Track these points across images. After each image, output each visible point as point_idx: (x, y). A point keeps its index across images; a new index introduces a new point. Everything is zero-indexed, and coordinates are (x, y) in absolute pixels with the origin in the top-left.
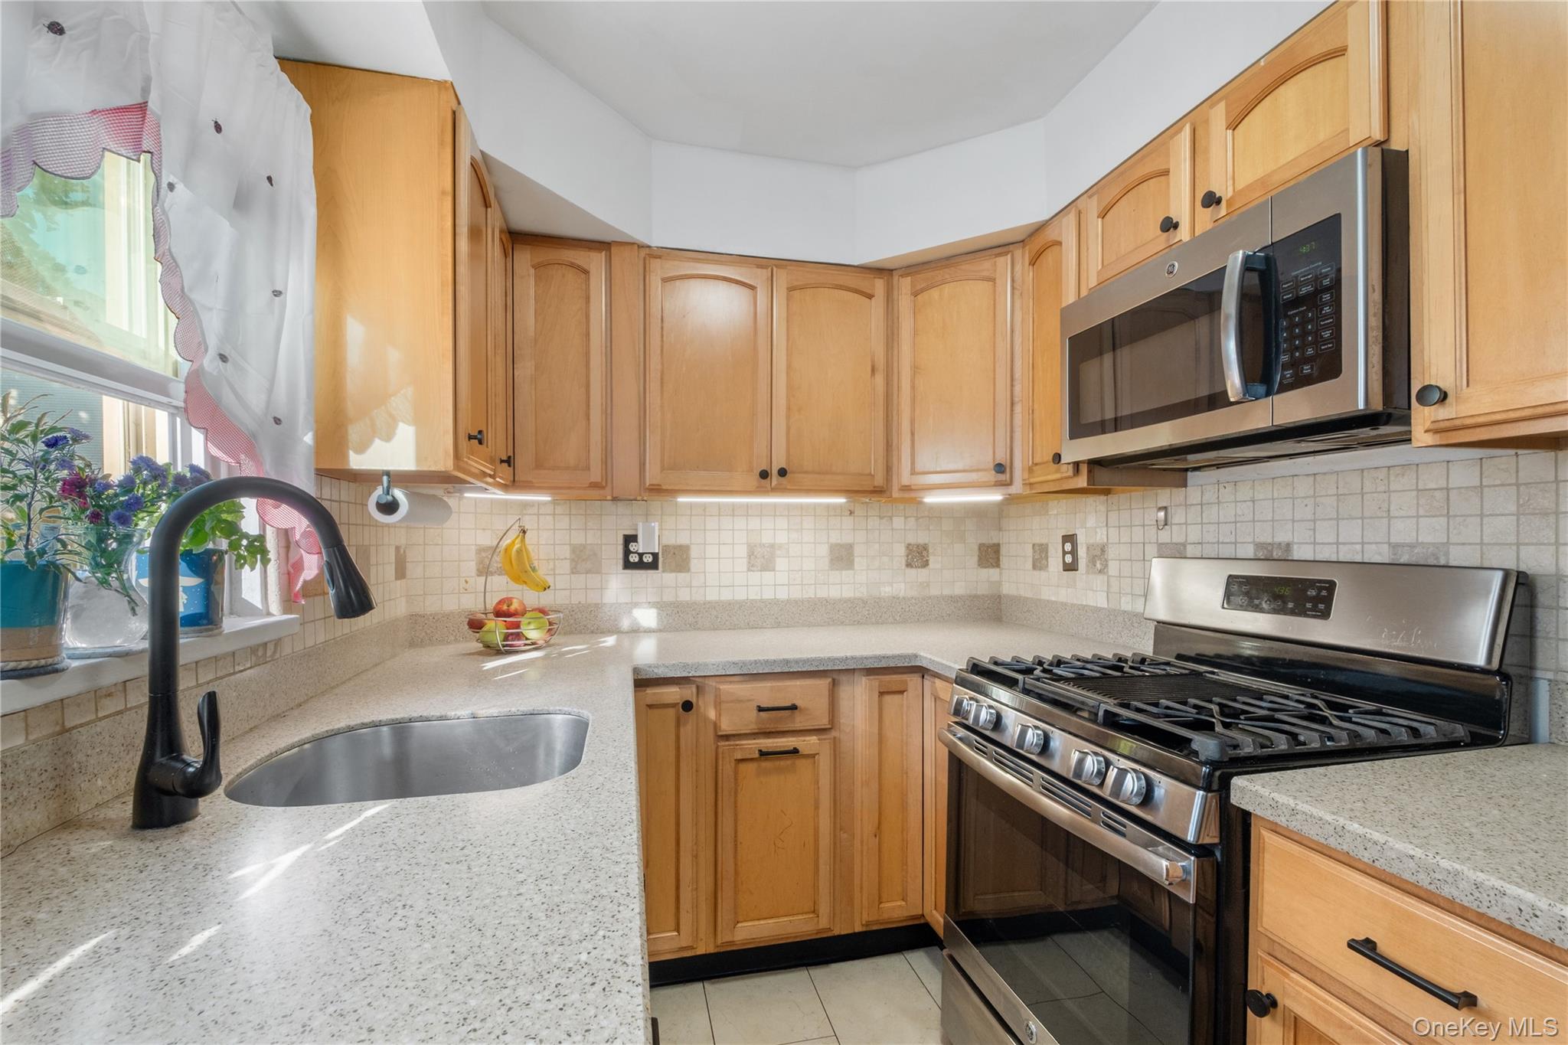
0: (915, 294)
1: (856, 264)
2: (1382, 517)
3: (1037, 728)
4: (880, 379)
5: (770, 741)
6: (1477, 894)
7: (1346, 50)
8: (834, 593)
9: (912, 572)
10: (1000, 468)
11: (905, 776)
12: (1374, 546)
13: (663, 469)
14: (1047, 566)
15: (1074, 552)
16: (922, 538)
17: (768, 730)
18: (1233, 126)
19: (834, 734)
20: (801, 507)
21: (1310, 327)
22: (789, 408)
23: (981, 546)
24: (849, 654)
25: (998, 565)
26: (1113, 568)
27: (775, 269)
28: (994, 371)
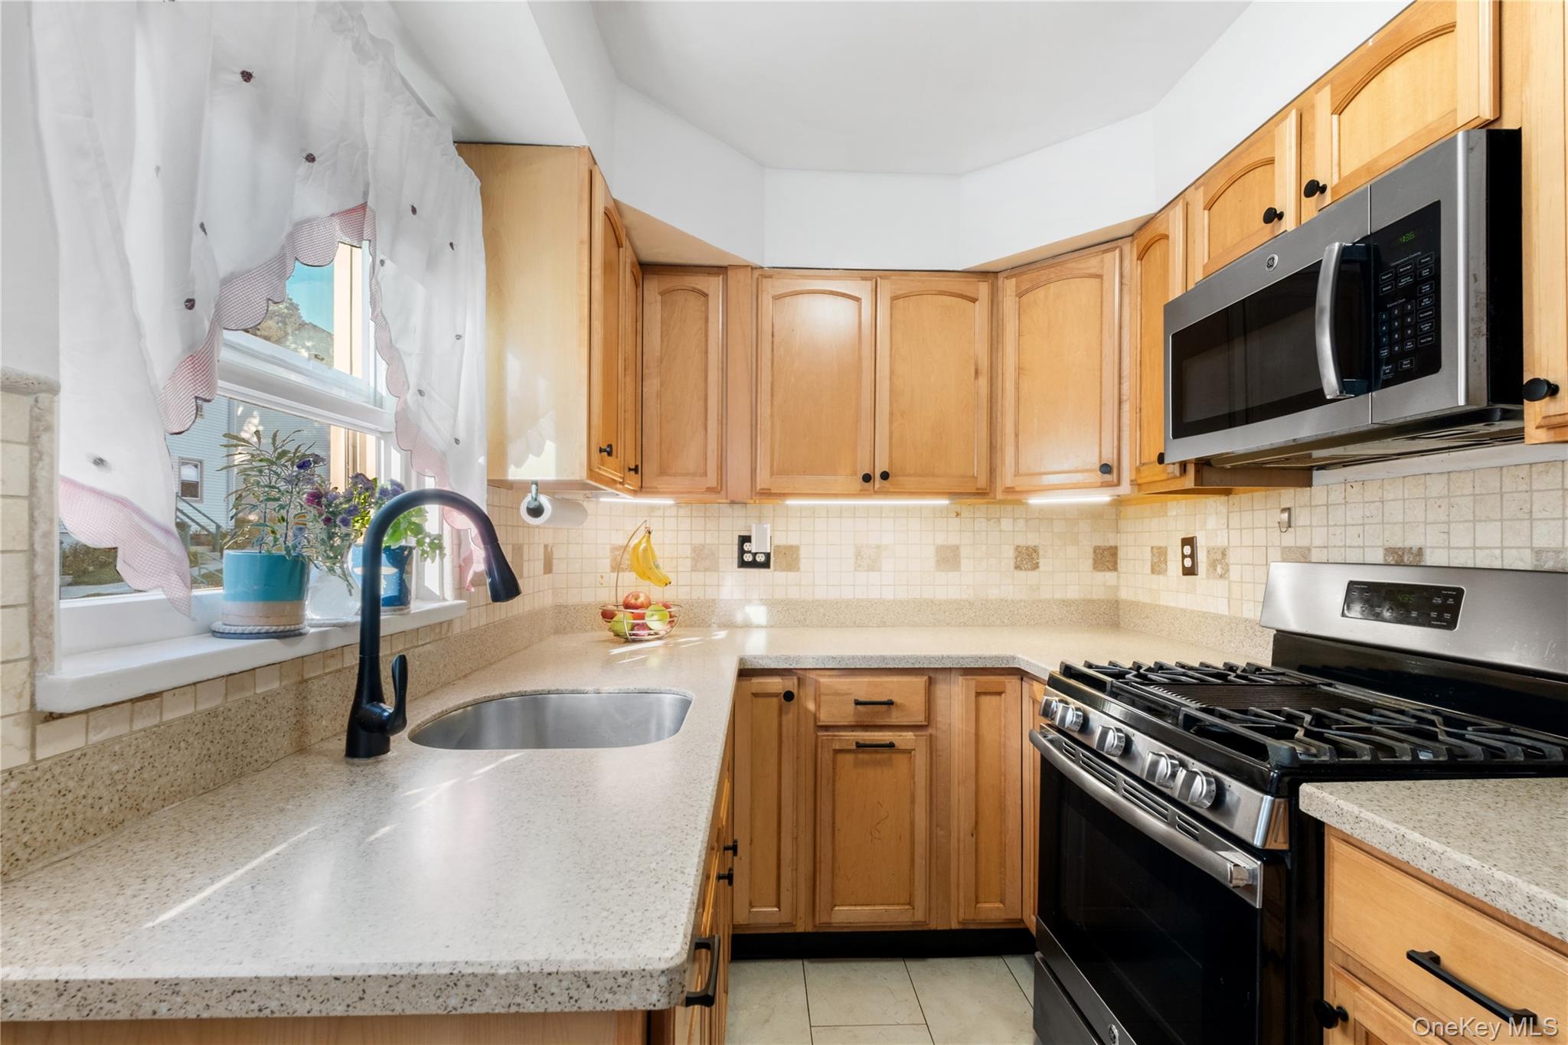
0: (1020, 295)
1: (960, 269)
2: (1524, 519)
3: (1119, 730)
4: (983, 381)
5: (868, 734)
6: (1529, 907)
7: (1454, 26)
8: (941, 594)
9: (1022, 574)
10: (1106, 469)
11: (1003, 778)
12: (1514, 551)
13: (772, 474)
14: (1166, 570)
15: (1193, 556)
16: (1031, 540)
17: (866, 724)
18: (1339, 110)
19: (930, 731)
20: (907, 509)
21: (1409, 320)
22: (891, 414)
23: (1096, 549)
24: (945, 654)
25: (1115, 569)
26: (1235, 573)
27: (879, 279)
28: (1101, 369)
